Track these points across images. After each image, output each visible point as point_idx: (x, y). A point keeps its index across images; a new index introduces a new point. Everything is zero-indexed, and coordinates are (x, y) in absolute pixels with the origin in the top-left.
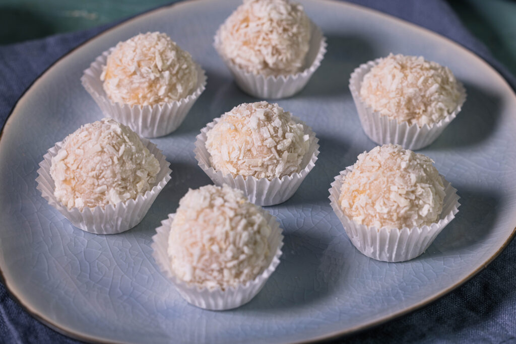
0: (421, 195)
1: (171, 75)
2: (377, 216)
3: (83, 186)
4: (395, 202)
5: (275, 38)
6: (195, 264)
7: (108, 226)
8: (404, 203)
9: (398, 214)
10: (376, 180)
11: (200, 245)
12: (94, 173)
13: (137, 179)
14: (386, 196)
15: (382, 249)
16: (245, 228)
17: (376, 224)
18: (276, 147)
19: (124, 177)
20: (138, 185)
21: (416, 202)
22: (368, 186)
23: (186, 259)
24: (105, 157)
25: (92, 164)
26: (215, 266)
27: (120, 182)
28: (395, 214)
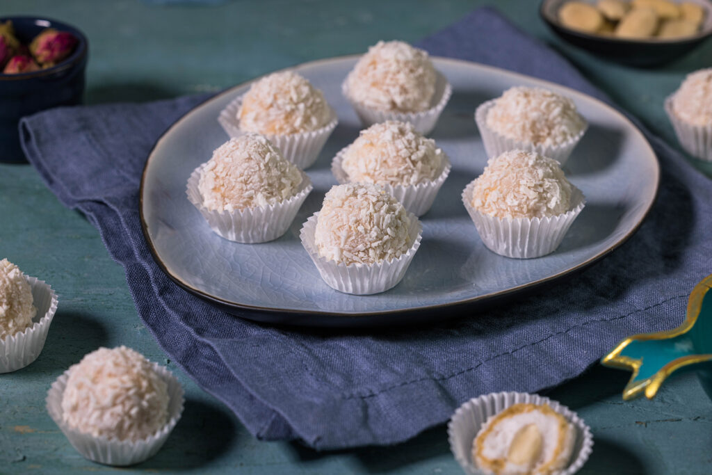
0: (549, 188)
1: (306, 108)
2: (509, 209)
3: (232, 192)
4: (524, 195)
5: (402, 78)
6: (341, 247)
7: (255, 233)
8: (532, 194)
9: (528, 206)
10: (505, 176)
11: (347, 227)
12: (242, 178)
13: (282, 186)
14: (516, 189)
15: (514, 244)
16: (388, 211)
17: (509, 217)
18: (410, 157)
19: (270, 182)
20: (283, 191)
21: (545, 195)
22: (498, 182)
23: (334, 242)
24: (253, 163)
25: (240, 170)
26: (361, 247)
27: (266, 187)
28: (525, 206)
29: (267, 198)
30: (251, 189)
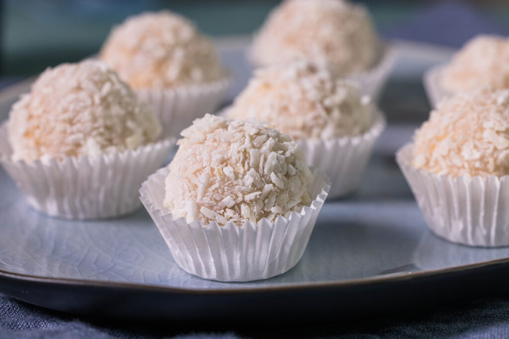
2: (466, 165)
3: (51, 136)
4: (490, 143)
6: (198, 201)
9: (495, 160)
10: (462, 117)
11: (207, 170)
12: (66, 116)
13: (126, 132)
14: (478, 135)
15: (475, 223)
18: (322, 102)
19: (109, 123)
20: (128, 140)
22: (451, 127)
23: (188, 194)
24: (83, 95)
25: (64, 103)
26: (228, 200)
27: (102, 130)
28: (491, 161)
29: (103, 147)
30: (79, 131)
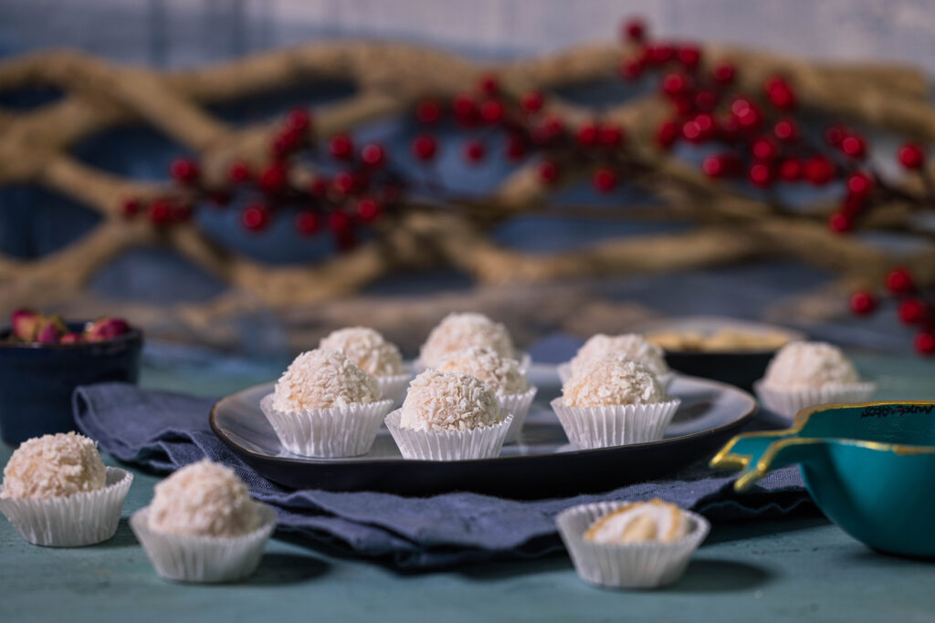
0: (641, 380)
1: (380, 356)
2: (602, 401)
3: (311, 397)
4: (616, 385)
6: (430, 420)
7: (335, 444)
8: (625, 384)
9: (621, 396)
10: (596, 370)
12: (321, 381)
13: (361, 394)
14: (608, 381)
16: (477, 386)
18: (494, 372)
19: (350, 386)
20: (363, 398)
21: (637, 386)
22: (589, 378)
23: (421, 417)
24: (330, 367)
25: (318, 373)
26: (450, 418)
27: (346, 391)
28: (618, 396)
29: (348, 403)
30: (331, 392)
